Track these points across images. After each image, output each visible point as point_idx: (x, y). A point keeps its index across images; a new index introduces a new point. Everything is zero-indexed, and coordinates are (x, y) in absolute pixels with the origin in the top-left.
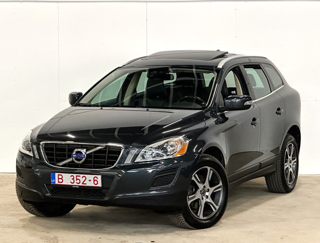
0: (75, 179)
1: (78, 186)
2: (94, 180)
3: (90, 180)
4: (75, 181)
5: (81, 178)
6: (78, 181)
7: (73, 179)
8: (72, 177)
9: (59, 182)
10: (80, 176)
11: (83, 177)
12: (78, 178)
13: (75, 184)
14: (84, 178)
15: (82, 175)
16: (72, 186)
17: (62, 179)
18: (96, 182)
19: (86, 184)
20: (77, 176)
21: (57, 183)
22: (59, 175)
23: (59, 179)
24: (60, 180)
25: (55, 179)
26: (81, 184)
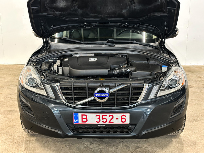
0: (101, 118)
1: (104, 124)
2: (122, 118)
3: (117, 119)
4: (102, 120)
5: (108, 117)
6: (105, 120)
7: (99, 118)
8: (98, 117)
9: (82, 122)
10: (106, 115)
11: (109, 116)
12: (104, 117)
13: (101, 123)
14: (111, 117)
15: (108, 115)
16: (98, 125)
17: (86, 118)
18: (123, 120)
19: (113, 122)
20: (103, 115)
21: (80, 122)
22: (82, 115)
23: (82, 118)
24: (84, 120)
25: (78, 119)
26: (107, 123)
